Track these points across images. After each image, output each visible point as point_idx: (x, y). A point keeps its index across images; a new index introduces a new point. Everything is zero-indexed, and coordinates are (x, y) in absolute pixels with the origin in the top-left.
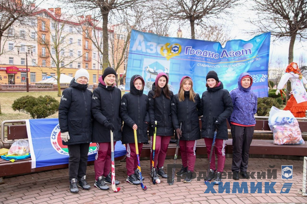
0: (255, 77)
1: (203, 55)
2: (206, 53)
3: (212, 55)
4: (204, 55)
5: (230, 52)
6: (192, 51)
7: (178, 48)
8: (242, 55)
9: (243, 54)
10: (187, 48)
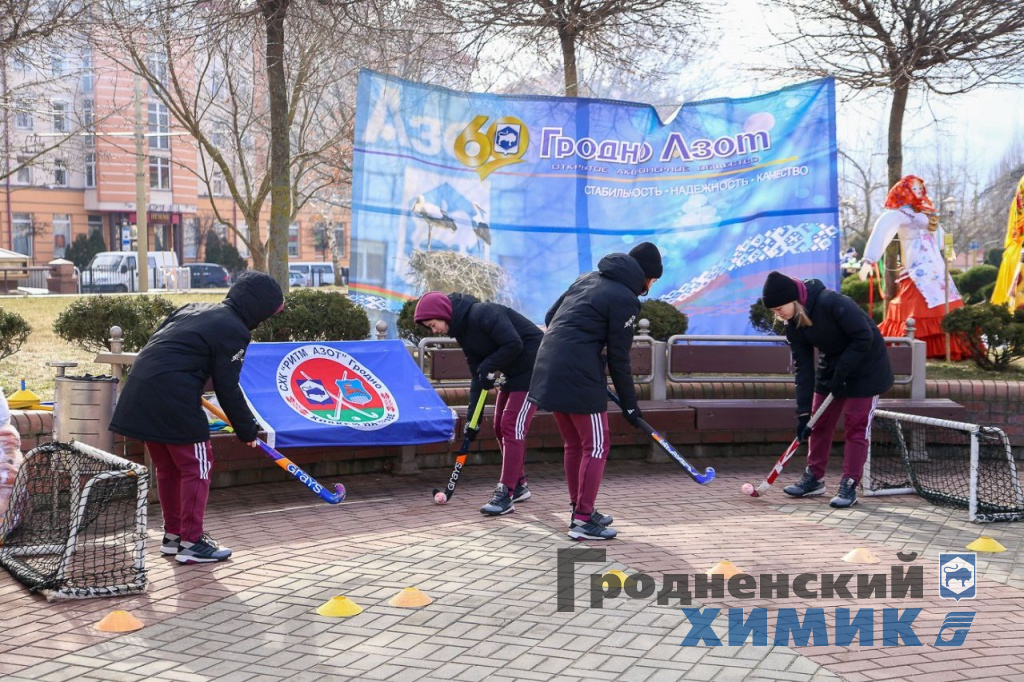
0: (792, 234)
1: (601, 156)
2: (611, 147)
3: (632, 155)
4: (605, 155)
5: (696, 144)
6: (563, 144)
7: (515, 133)
8: (738, 153)
9: (741, 149)
10: (547, 133)
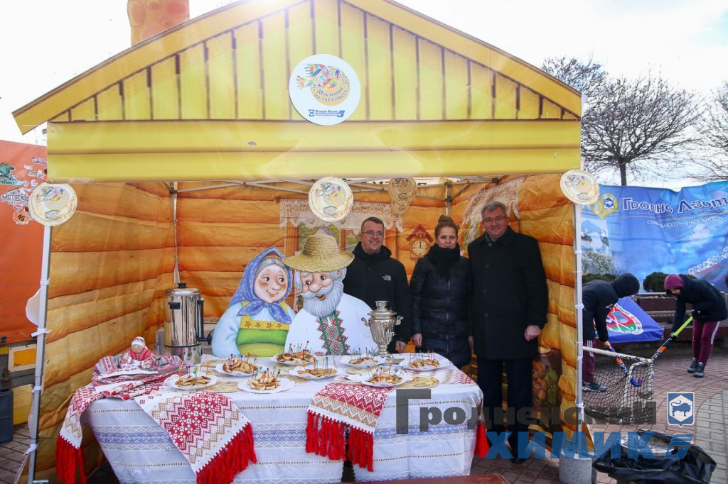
6: (634, 204)
7: (612, 201)
8: (714, 207)
10: (625, 200)
